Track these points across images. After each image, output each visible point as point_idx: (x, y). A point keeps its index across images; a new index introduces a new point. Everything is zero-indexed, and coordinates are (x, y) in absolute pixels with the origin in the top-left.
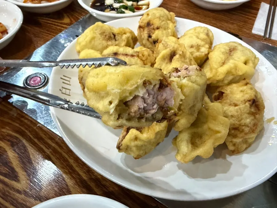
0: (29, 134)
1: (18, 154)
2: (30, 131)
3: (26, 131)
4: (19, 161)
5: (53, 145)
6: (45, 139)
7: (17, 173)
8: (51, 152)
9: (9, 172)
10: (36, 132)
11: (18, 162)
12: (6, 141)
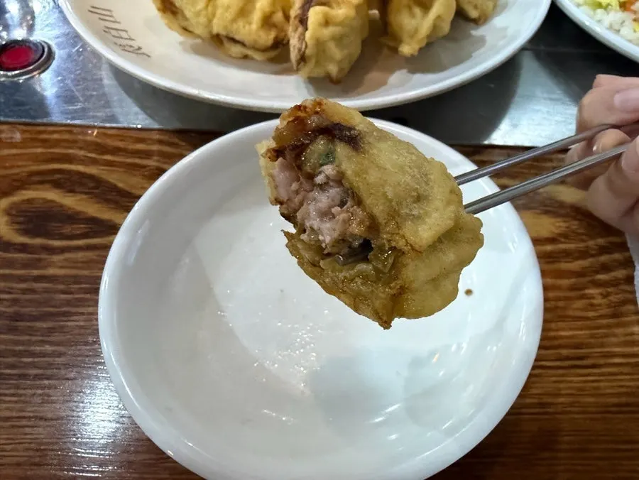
0: (82, 153)
1: (86, 193)
2: (81, 148)
3: (71, 151)
4: (98, 203)
5: (155, 147)
6: (127, 147)
7: (110, 221)
8: (158, 161)
9: (90, 228)
10: (97, 144)
11: (96, 206)
12: (32, 186)
